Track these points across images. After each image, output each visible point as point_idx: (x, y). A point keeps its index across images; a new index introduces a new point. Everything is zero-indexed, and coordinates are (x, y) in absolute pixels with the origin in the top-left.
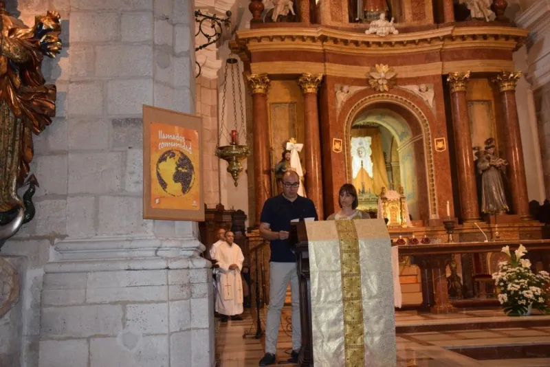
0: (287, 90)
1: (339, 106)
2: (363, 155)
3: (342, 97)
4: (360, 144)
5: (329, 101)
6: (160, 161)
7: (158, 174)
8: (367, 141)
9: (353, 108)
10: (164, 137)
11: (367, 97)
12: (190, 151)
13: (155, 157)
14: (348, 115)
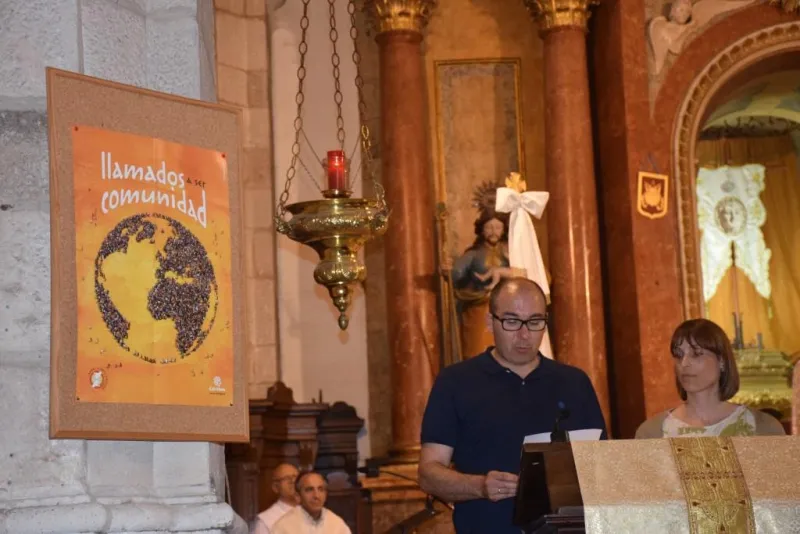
0: (492, 23)
1: (658, 67)
2: (736, 224)
3: (667, 38)
4: (726, 188)
5: (625, 50)
6: (106, 251)
7: (102, 294)
8: (749, 179)
9: (705, 71)
10: (118, 174)
11: (754, 35)
12: (203, 220)
13: (91, 237)
14: (689, 97)
